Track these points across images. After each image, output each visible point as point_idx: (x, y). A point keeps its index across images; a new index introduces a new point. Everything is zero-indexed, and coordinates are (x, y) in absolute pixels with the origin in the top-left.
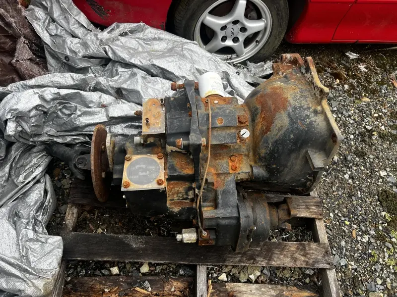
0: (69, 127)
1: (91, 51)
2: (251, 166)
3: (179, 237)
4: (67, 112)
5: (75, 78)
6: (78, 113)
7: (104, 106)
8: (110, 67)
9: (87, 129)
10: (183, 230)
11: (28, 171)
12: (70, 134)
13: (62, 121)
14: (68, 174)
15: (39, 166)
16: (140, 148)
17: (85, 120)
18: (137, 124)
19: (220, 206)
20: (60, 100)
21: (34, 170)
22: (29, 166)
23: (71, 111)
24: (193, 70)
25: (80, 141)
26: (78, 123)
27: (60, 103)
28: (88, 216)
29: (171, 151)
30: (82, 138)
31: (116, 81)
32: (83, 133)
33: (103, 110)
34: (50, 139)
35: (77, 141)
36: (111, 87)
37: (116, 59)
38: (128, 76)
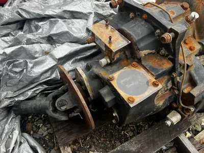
0: (26, 82)
1: (6, 17)
2: (199, 43)
3: (169, 123)
4: (18, 70)
5: (7, 40)
6: (30, 65)
7: (47, 53)
8: (27, 28)
9: (43, 77)
10: (168, 116)
11: (6, 139)
12: (29, 88)
13: (16, 81)
14: (41, 123)
15: (14, 129)
16: (109, 68)
17: (38, 70)
18: (79, 57)
19: (198, 82)
20: (8, 60)
21: (11, 136)
22: (4, 135)
23: (21, 67)
24: (94, 6)
25: (40, 91)
26: (34, 75)
27: (9, 64)
28: (75, 147)
29: (145, 55)
30: (40, 87)
31: (41, 33)
32: (41, 82)
33: (48, 56)
34: (11, 102)
35: (38, 92)
36: (41, 38)
37: (32, 17)
38: (48, 27)
